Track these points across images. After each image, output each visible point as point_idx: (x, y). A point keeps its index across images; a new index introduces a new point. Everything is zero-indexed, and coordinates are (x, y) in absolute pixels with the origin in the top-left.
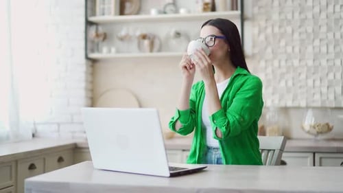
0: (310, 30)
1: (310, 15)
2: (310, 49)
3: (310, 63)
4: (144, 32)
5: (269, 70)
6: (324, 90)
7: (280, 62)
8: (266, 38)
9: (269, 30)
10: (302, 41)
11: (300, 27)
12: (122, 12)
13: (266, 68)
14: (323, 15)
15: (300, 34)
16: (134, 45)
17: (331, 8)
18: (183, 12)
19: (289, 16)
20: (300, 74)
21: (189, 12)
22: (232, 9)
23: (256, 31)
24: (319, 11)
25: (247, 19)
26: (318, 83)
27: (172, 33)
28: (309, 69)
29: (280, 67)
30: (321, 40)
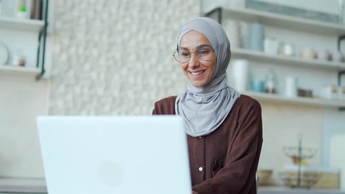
0: (118, 55)
1: (118, 40)
2: (116, 78)
3: (116, 93)
5: (69, 97)
7: (82, 87)
8: (69, 59)
9: (73, 50)
10: (109, 67)
11: (108, 51)
13: (65, 94)
14: (133, 42)
15: (108, 59)
17: (141, 37)
19: (97, 38)
20: (104, 104)
22: (33, 17)
23: (57, 48)
28: (114, 100)
29: (81, 94)
30: (129, 69)
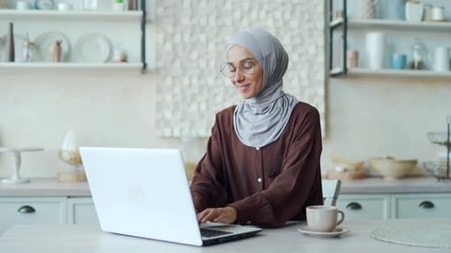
1: (228, 21)
5: (177, 90)
7: (191, 78)
8: (174, 48)
9: (178, 38)
10: (219, 54)
11: (217, 35)
13: (173, 87)
14: (245, 22)
15: (217, 44)
17: (254, 15)
18: (62, 7)
19: (203, 22)
20: (216, 95)
21: (71, 7)
22: (131, 8)
23: (161, 37)
24: (239, 17)
25: (150, 22)
28: (227, 90)
29: (190, 85)
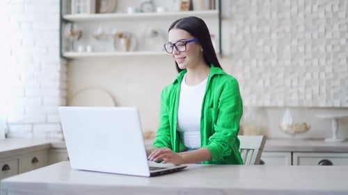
0: (288, 29)
1: (287, 15)
2: (288, 48)
3: (288, 63)
4: (121, 31)
5: (247, 70)
6: (302, 90)
8: (244, 38)
9: (247, 30)
10: (280, 41)
11: (278, 26)
12: (98, 10)
13: (243, 68)
14: (301, 15)
15: (278, 33)
16: (111, 44)
17: (308, 8)
18: (160, 10)
19: (267, 16)
20: (277, 74)
21: (166, 10)
22: (210, 8)
23: (234, 30)
24: (296, 10)
25: (226, 18)
26: (295, 83)
27: (149, 32)
28: (286, 69)
29: (257, 66)
30: (298, 40)
